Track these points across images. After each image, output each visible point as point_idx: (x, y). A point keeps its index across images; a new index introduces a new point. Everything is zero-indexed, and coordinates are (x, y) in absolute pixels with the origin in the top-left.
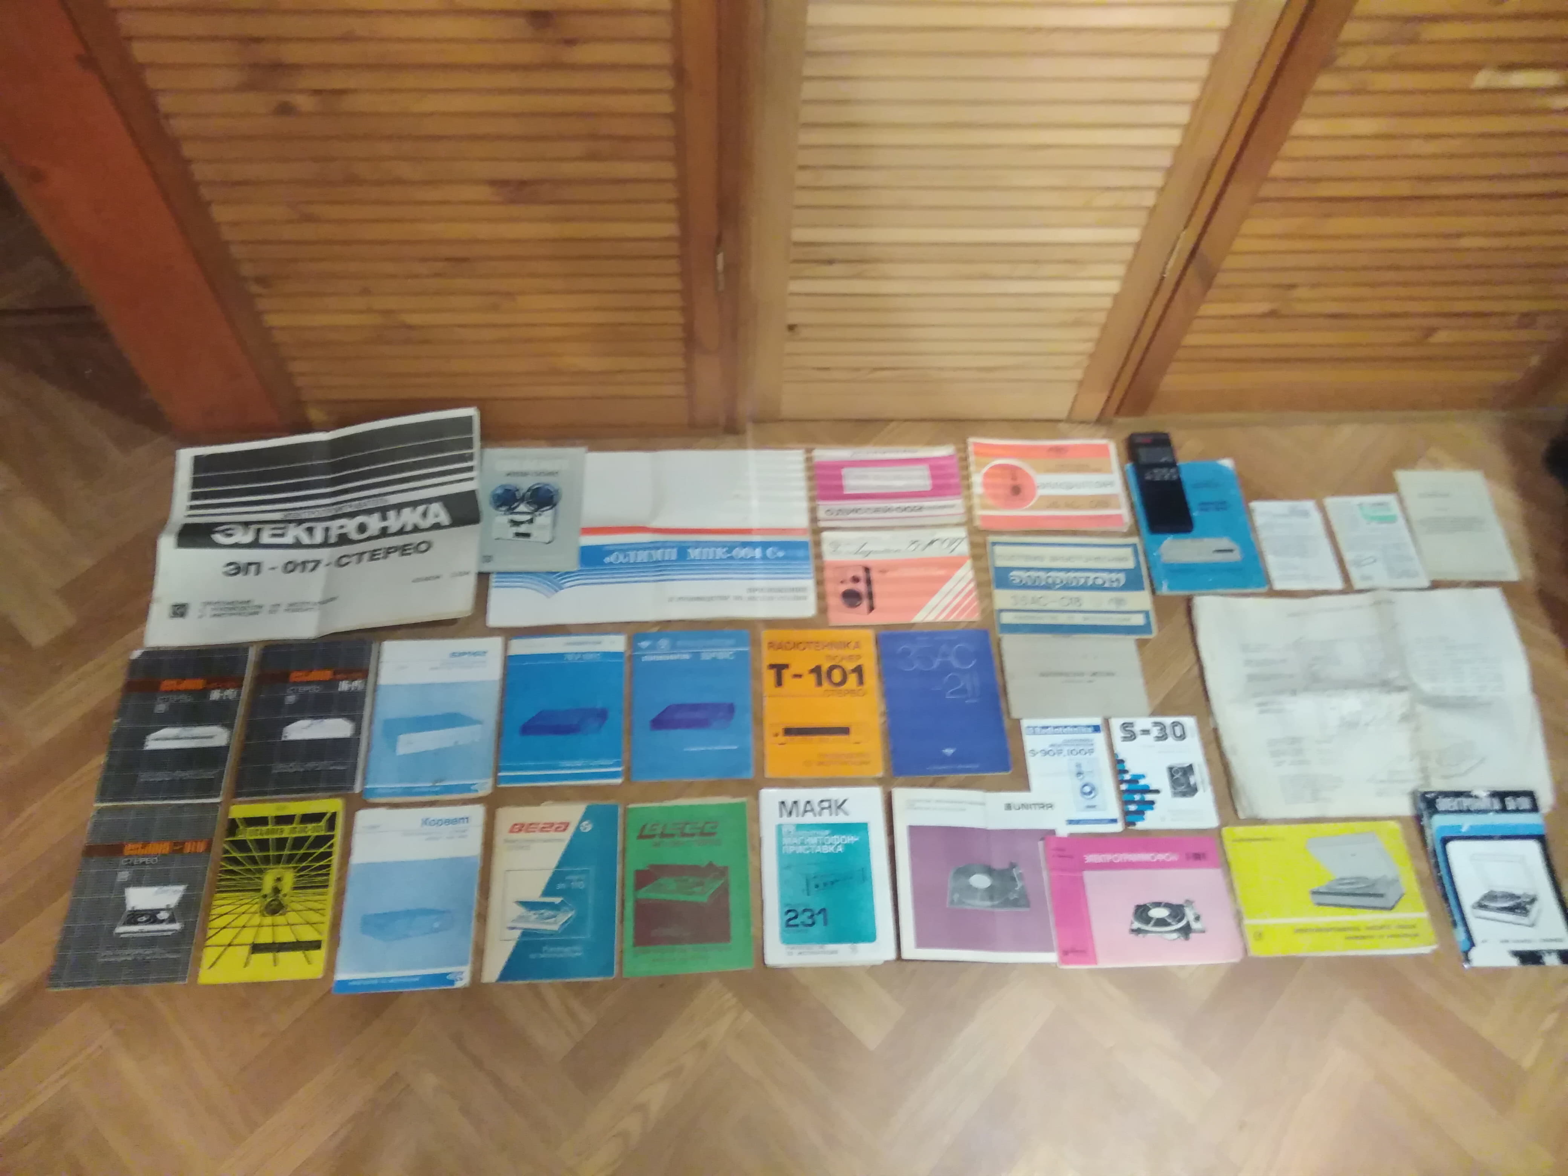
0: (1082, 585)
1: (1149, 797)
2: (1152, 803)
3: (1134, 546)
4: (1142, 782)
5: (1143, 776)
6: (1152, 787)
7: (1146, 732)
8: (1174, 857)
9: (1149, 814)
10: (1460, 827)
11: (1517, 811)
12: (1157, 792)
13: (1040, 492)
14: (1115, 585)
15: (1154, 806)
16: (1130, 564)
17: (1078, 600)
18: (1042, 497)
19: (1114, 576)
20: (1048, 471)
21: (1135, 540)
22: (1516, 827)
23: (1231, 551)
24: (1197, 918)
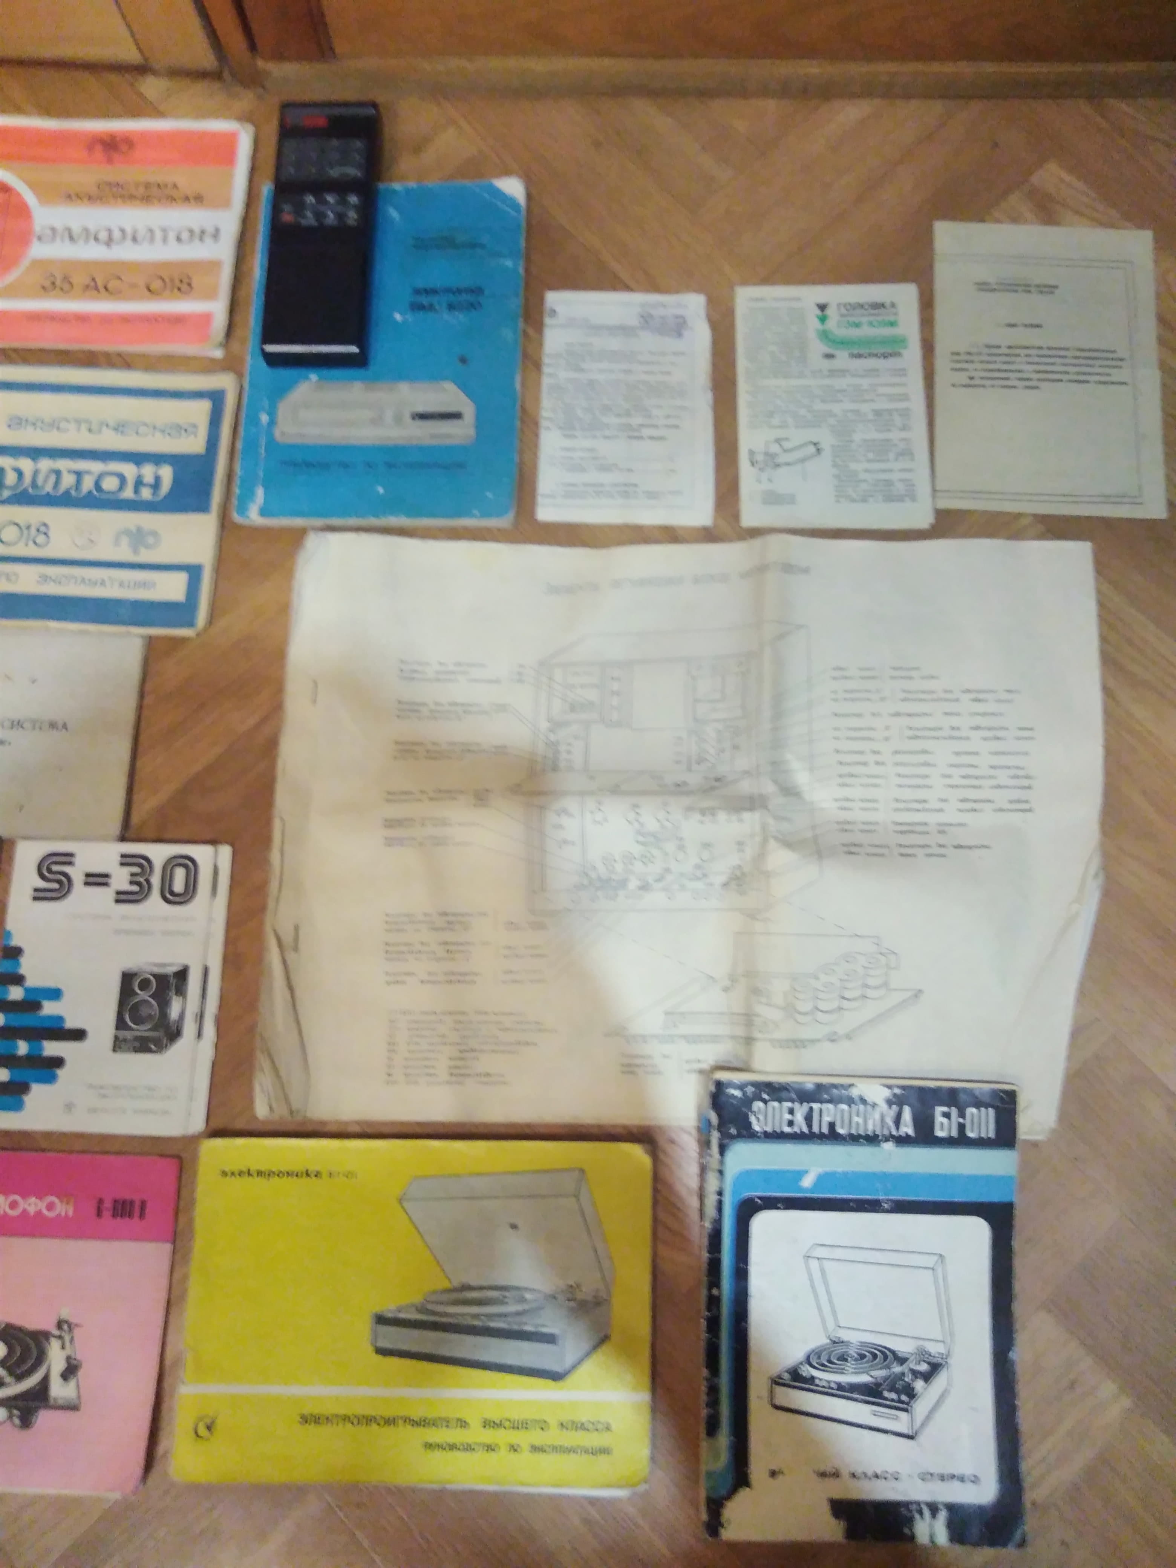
0: (67, 493)
1: (51, 1048)
2: (58, 1062)
3: (216, 398)
4: (49, 1008)
5: (55, 994)
6: (70, 1023)
7: (97, 880)
8: (63, 1209)
9: (38, 1093)
10: (800, 1174)
11: (961, 1140)
12: (78, 1035)
13: (38, 251)
14: (146, 494)
15: (60, 1072)
16: (195, 444)
17: (44, 529)
18: (38, 263)
19: (148, 472)
20: (73, 197)
21: (225, 382)
22: (945, 1180)
23: (456, 416)
24: (70, 1371)
